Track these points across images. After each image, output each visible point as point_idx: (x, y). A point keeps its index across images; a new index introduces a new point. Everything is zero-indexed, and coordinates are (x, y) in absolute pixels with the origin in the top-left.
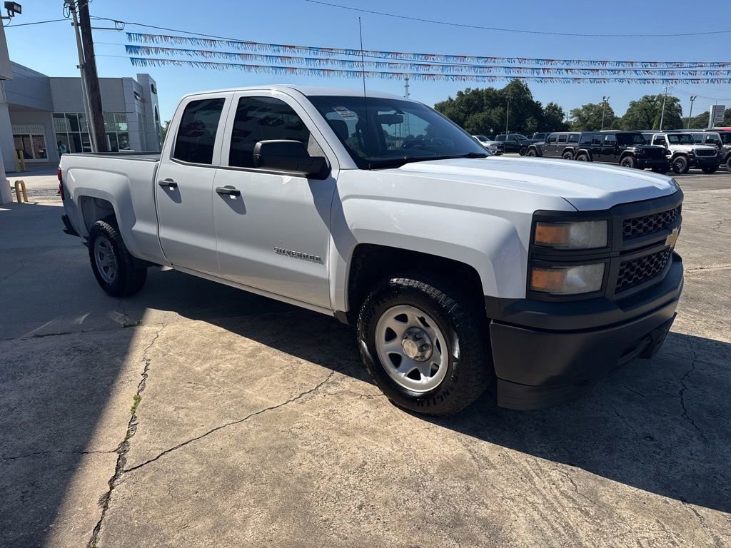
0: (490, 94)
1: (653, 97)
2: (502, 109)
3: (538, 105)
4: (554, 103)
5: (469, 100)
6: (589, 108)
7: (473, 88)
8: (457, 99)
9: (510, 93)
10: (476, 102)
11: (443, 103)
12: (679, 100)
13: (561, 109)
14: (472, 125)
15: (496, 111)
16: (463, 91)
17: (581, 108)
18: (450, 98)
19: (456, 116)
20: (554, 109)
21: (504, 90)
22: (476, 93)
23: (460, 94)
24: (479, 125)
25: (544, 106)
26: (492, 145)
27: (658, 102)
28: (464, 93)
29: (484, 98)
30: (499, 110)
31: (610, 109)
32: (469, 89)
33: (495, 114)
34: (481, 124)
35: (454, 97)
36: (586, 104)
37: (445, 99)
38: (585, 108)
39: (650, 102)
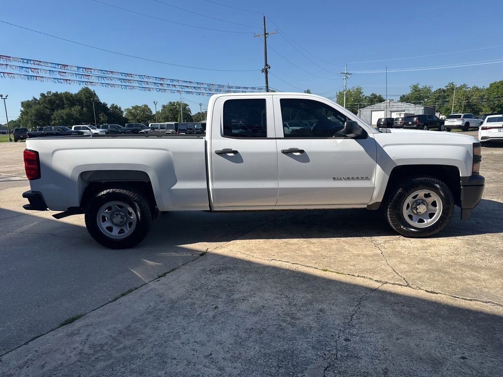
0: (67, 96)
1: (174, 103)
2: (79, 107)
3: (105, 105)
4: (115, 104)
5: (51, 100)
6: (136, 108)
7: (54, 91)
8: (40, 99)
9: (83, 96)
10: (57, 102)
11: (29, 101)
12: (188, 105)
13: (120, 108)
14: (57, 118)
15: (75, 108)
16: (45, 93)
17: (131, 108)
18: (34, 98)
19: (42, 111)
20: (115, 107)
21: (78, 94)
22: (56, 95)
23: (43, 95)
24: (63, 119)
25: (109, 106)
26: (101, 132)
27: (177, 106)
28: (46, 95)
29: (64, 99)
30: (78, 108)
31: (149, 109)
32: (50, 92)
33: (75, 110)
34: (65, 117)
35: (38, 97)
36: (134, 105)
37: (31, 99)
38: (134, 108)
39: (173, 105)
